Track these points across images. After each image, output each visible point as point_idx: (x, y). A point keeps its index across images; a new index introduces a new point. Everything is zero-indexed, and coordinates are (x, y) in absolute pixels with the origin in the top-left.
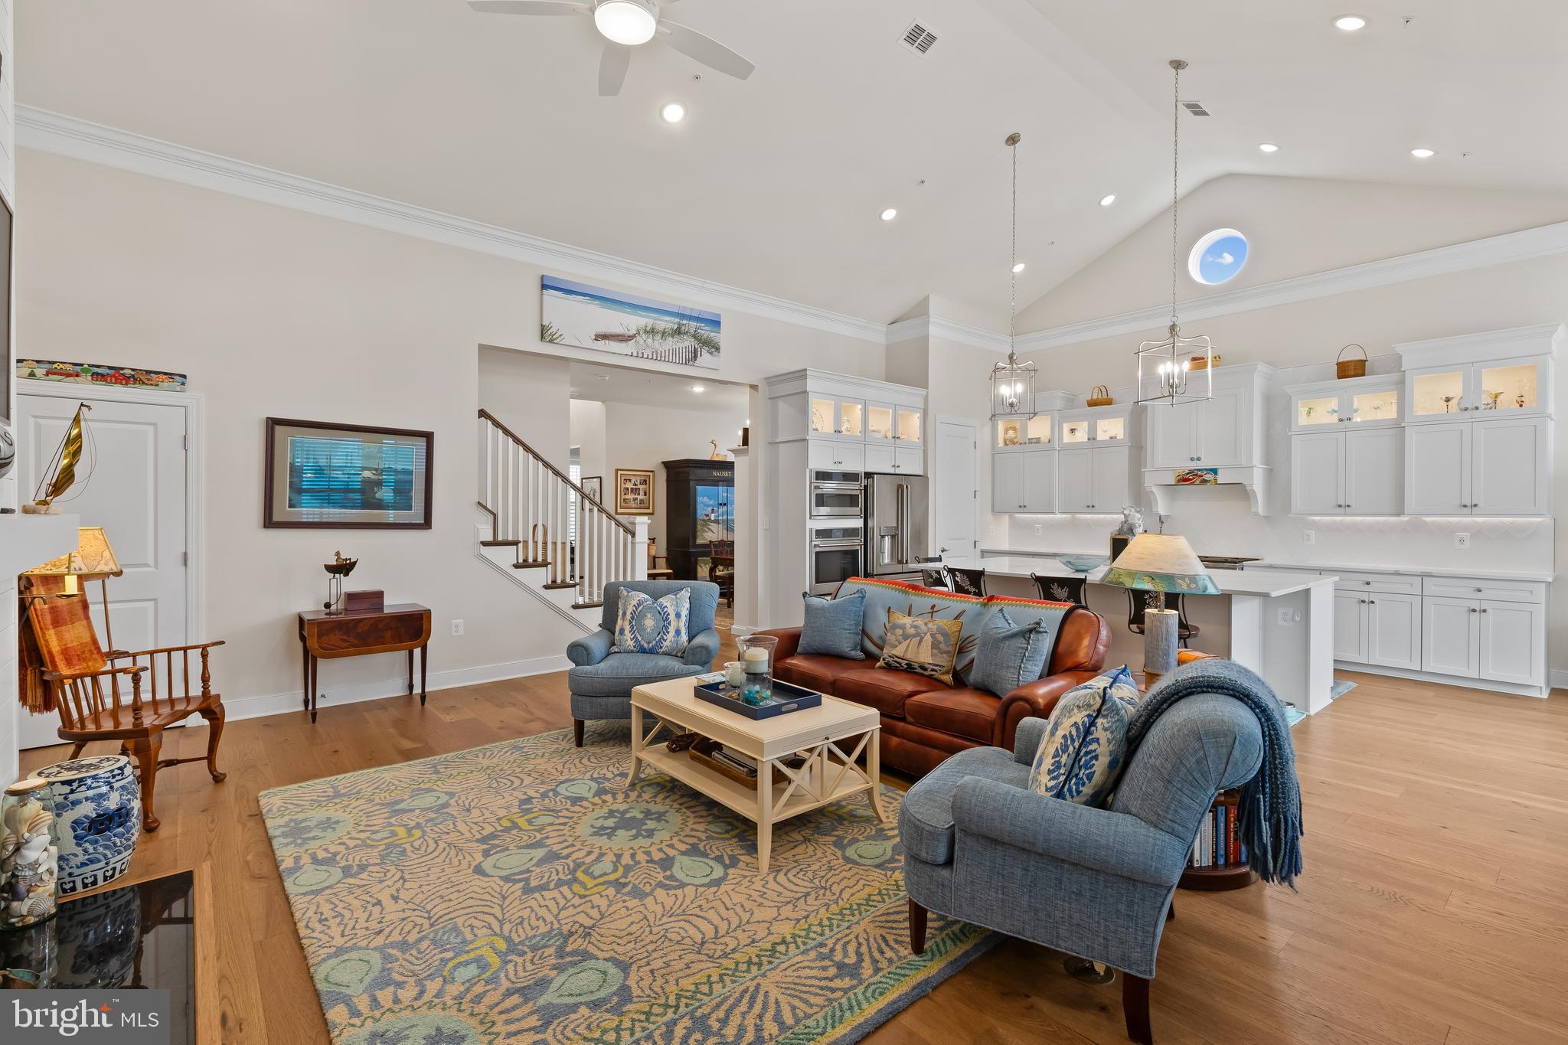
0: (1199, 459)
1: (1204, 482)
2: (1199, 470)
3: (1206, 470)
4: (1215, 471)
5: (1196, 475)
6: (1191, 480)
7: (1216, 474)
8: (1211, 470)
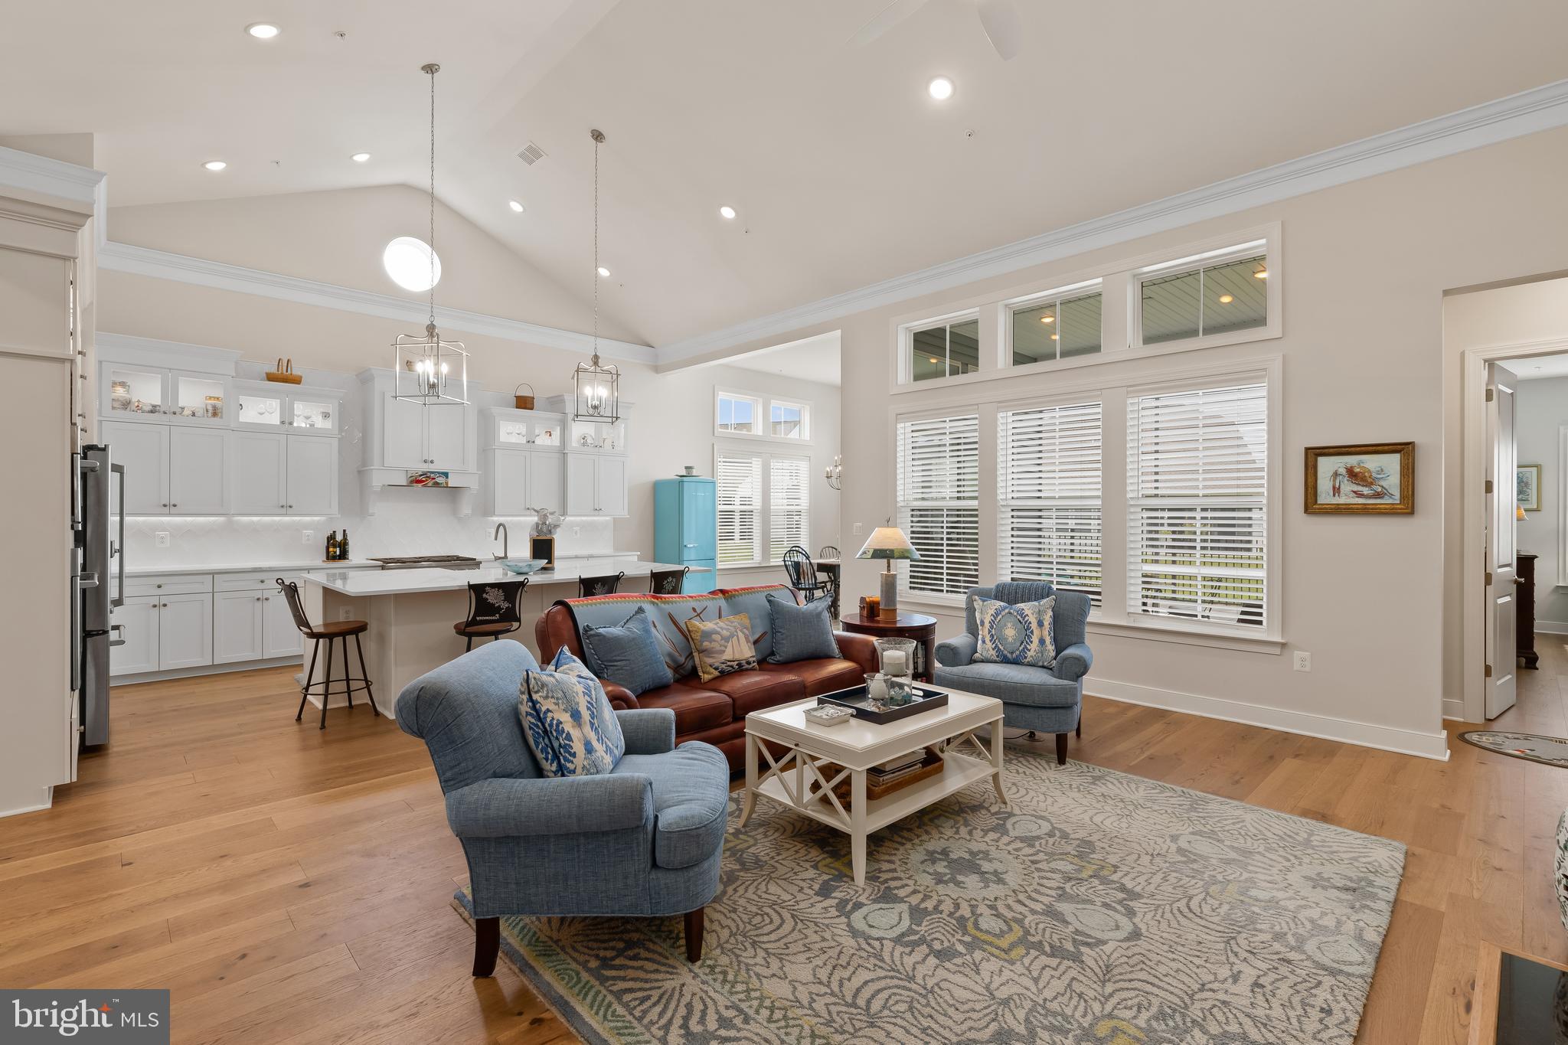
0: (432, 462)
1: (437, 484)
2: (432, 473)
3: (439, 473)
4: (446, 475)
5: (429, 477)
6: (424, 481)
7: (447, 477)
8: (443, 473)
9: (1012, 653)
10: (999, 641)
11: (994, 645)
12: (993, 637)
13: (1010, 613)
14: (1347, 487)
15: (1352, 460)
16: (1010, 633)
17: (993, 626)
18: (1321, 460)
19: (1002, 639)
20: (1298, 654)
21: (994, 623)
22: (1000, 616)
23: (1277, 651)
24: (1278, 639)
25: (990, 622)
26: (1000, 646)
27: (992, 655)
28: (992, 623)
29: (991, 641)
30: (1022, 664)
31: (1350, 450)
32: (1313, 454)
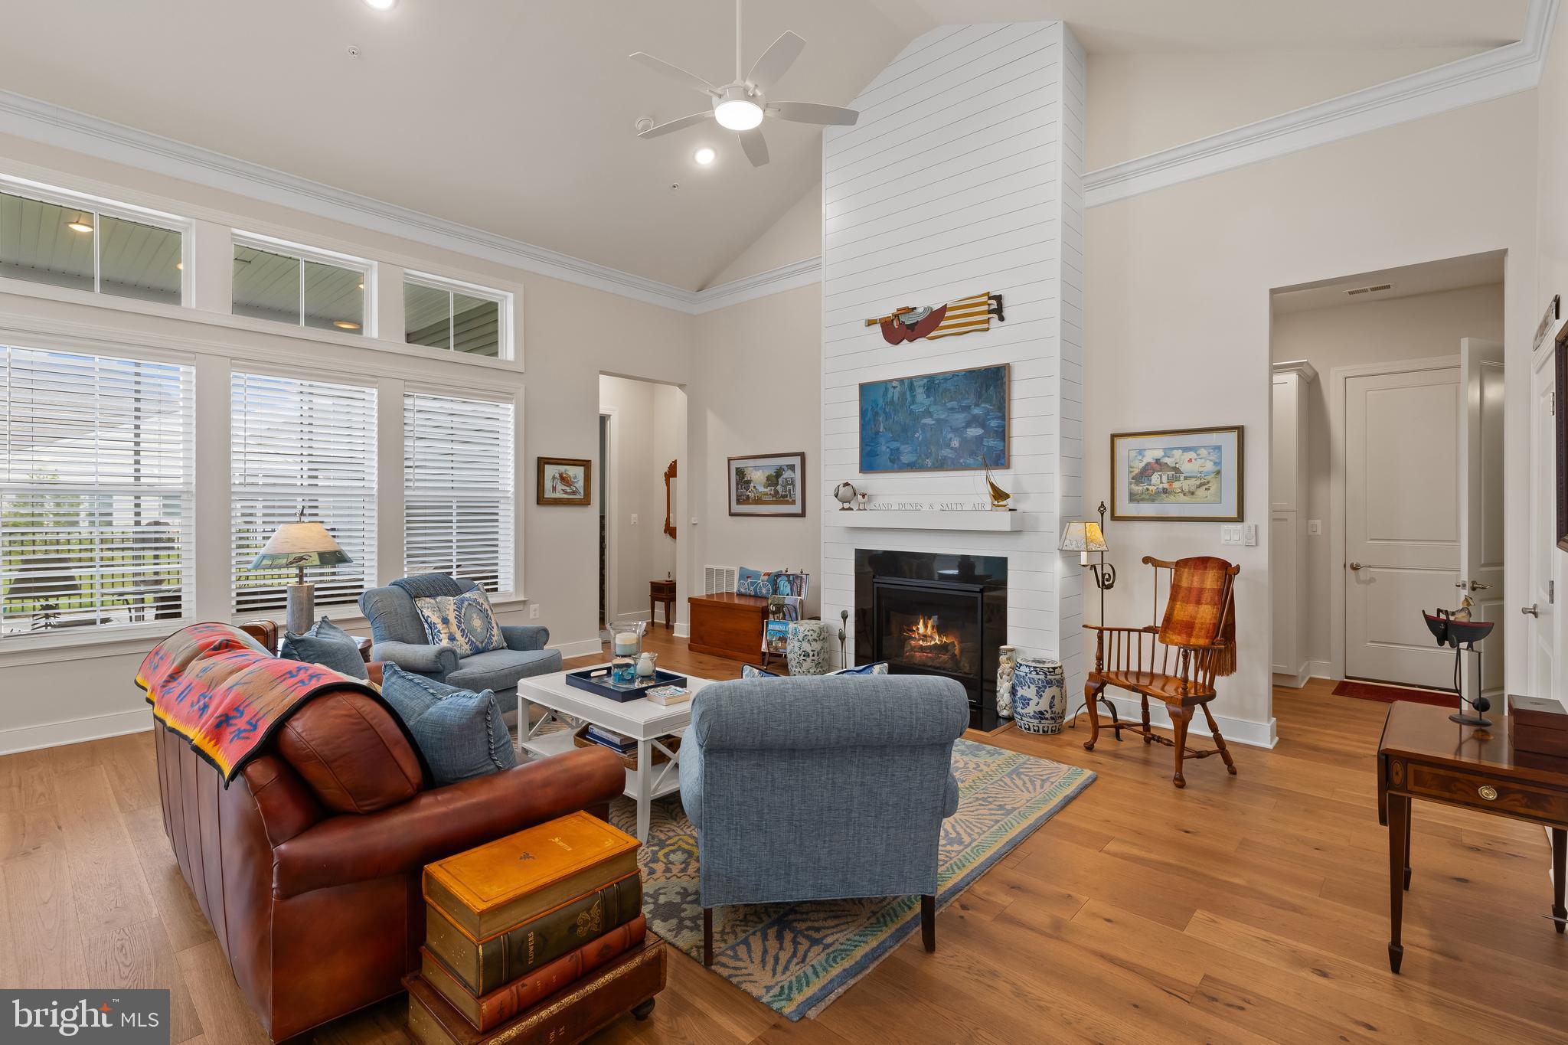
9: (482, 642)
10: (471, 634)
11: (467, 639)
12: (464, 631)
13: (470, 604)
14: (560, 487)
15: (562, 468)
16: (477, 623)
17: (460, 621)
18: (547, 467)
19: (472, 631)
20: (532, 607)
21: (460, 617)
22: (463, 610)
23: (519, 607)
24: (522, 598)
25: (456, 618)
26: (472, 638)
27: (467, 649)
28: (457, 618)
29: (462, 636)
30: (489, 650)
31: (563, 462)
32: (542, 462)
